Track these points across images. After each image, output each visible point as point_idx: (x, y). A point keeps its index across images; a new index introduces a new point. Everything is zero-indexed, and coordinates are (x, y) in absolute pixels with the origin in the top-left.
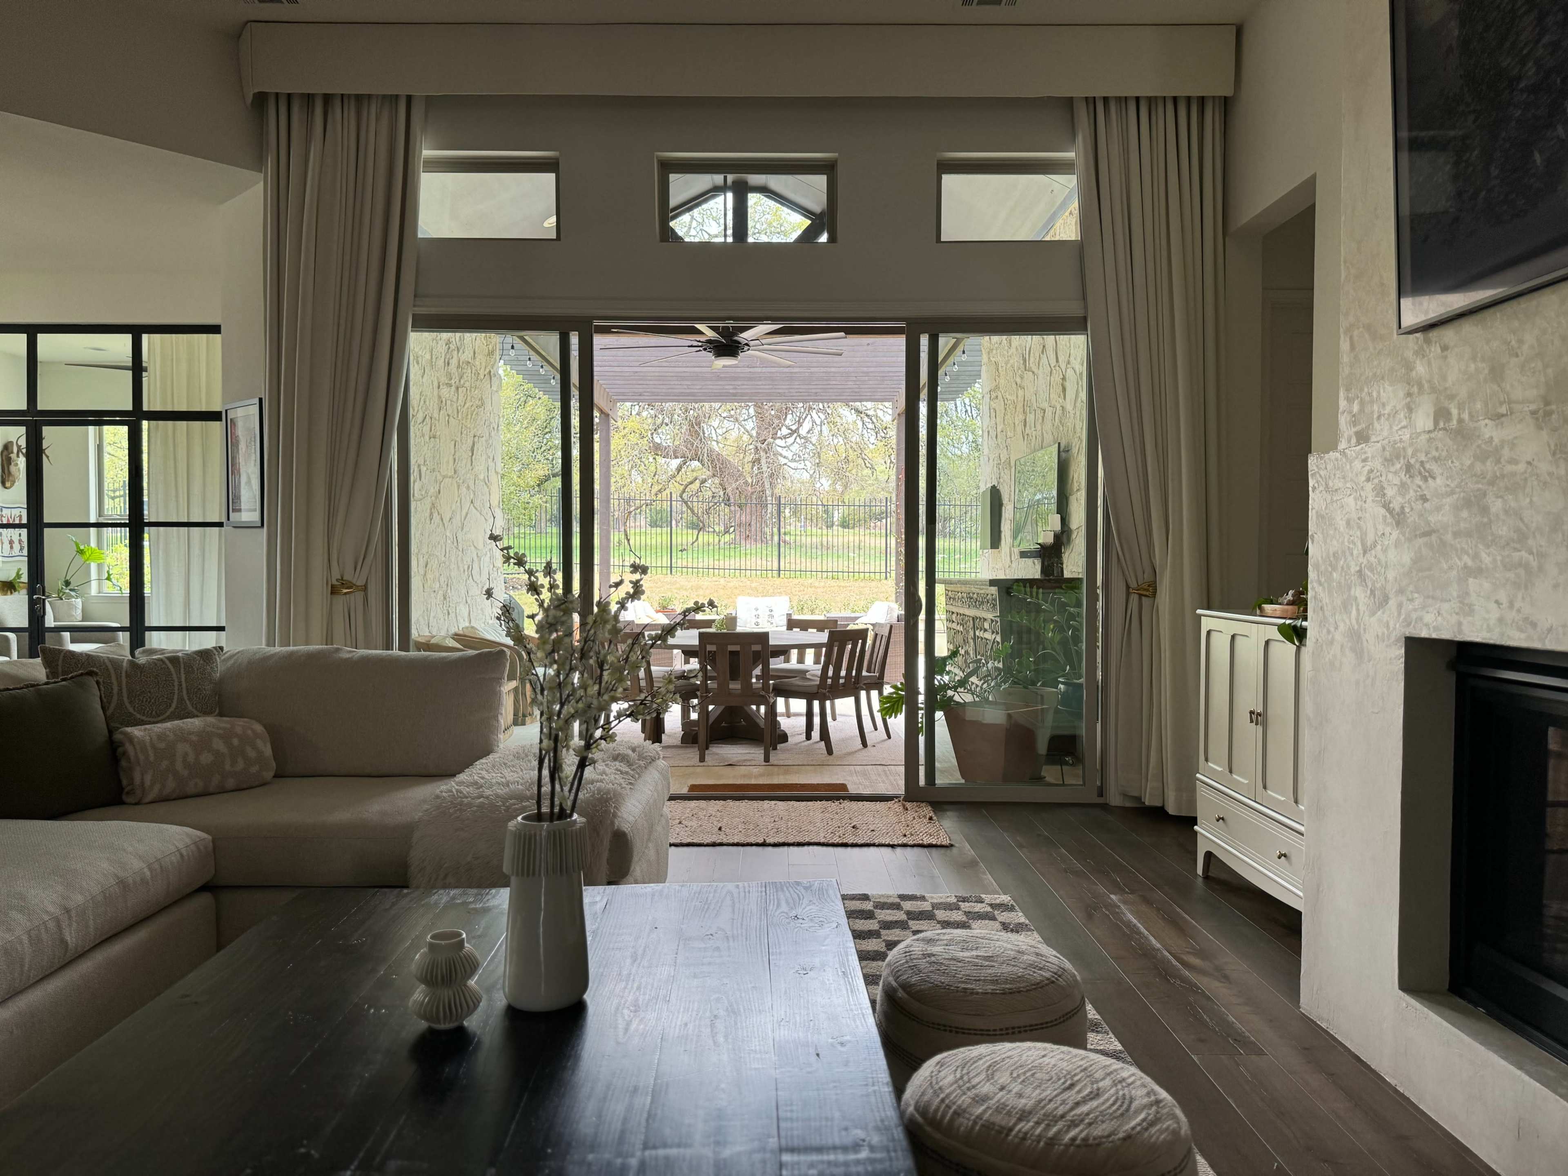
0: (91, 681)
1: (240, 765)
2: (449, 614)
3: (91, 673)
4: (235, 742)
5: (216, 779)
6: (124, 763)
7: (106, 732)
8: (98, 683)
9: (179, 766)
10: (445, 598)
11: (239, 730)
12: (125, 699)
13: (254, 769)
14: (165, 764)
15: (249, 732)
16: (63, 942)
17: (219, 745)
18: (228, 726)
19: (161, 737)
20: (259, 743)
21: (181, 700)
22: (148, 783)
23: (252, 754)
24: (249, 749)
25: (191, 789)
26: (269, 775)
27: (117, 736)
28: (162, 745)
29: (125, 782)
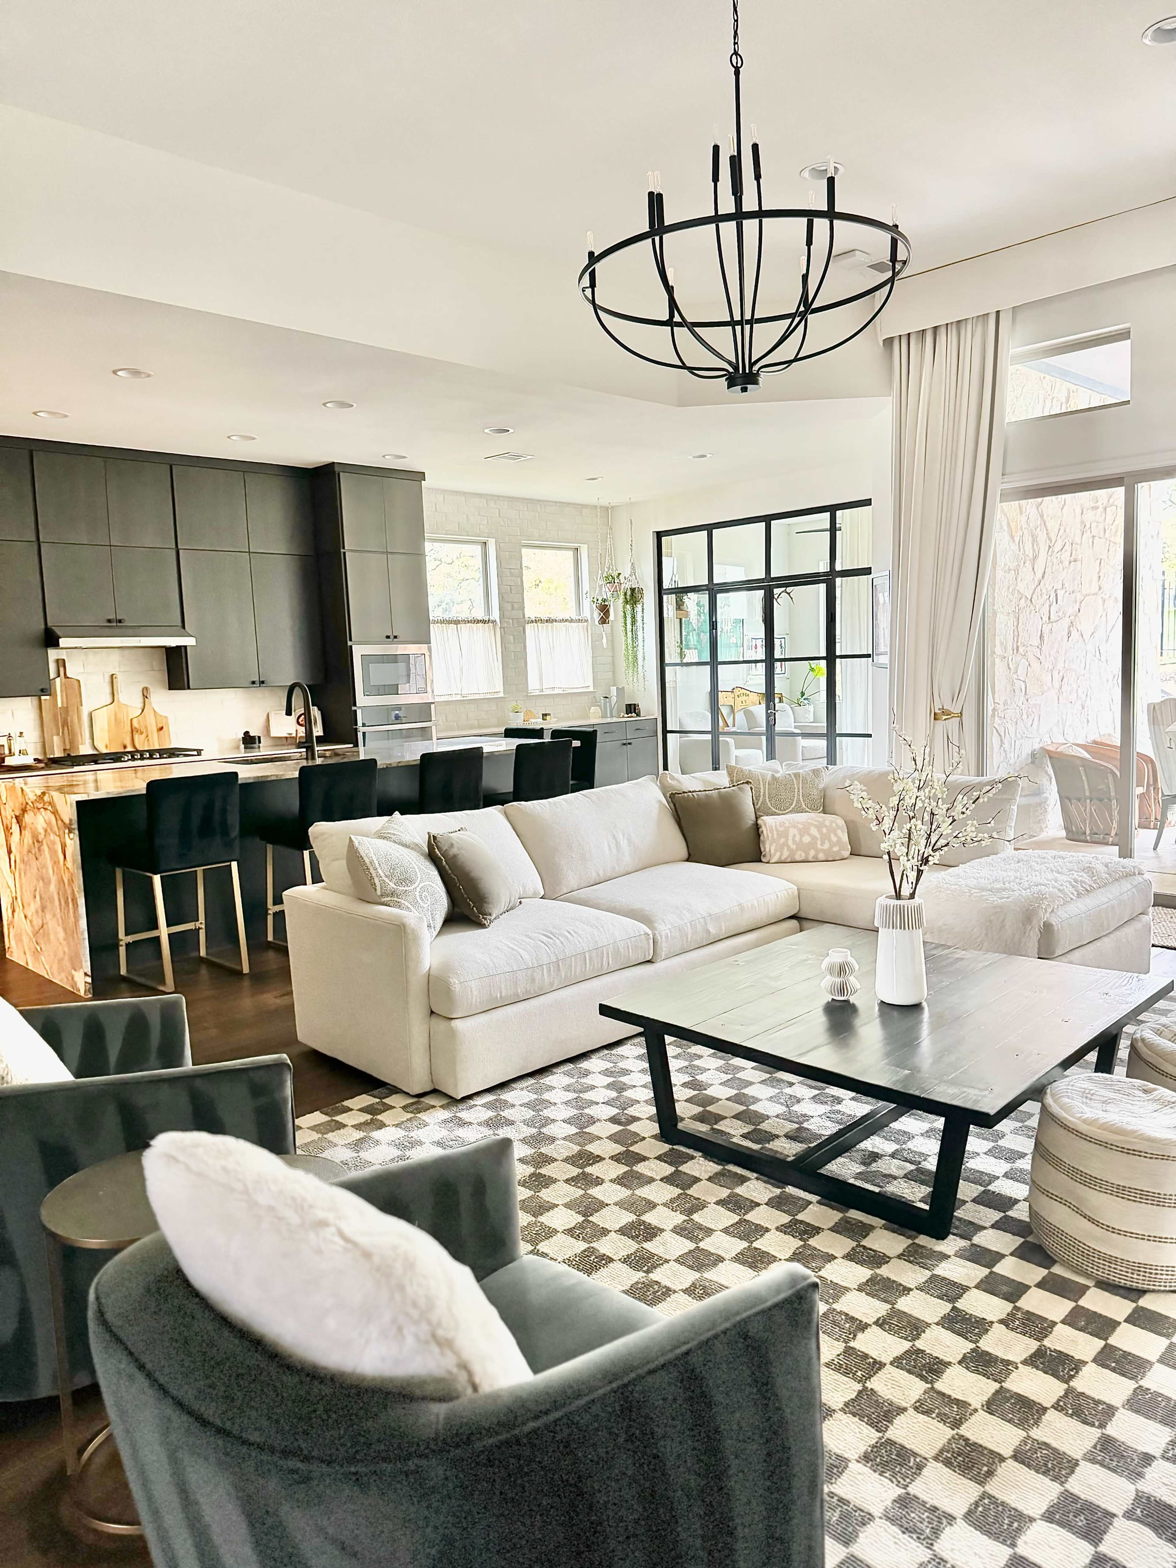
0: (747, 787)
1: (826, 846)
2: (1088, 721)
3: (748, 783)
4: (825, 830)
5: (812, 853)
6: (762, 838)
7: (753, 817)
8: (751, 788)
9: (790, 842)
10: (1083, 708)
11: (827, 823)
12: (767, 800)
13: (836, 849)
14: (782, 840)
15: (834, 825)
16: (708, 932)
17: (814, 831)
18: (821, 820)
19: (782, 824)
20: (839, 832)
21: (798, 801)
22: (772, 852)
23: (834, 839)
24: (832, 836)
25: (798, 858)
26: (847, 853)
27: (759, 822)
28: (782, 829)
29: (762, 849)
